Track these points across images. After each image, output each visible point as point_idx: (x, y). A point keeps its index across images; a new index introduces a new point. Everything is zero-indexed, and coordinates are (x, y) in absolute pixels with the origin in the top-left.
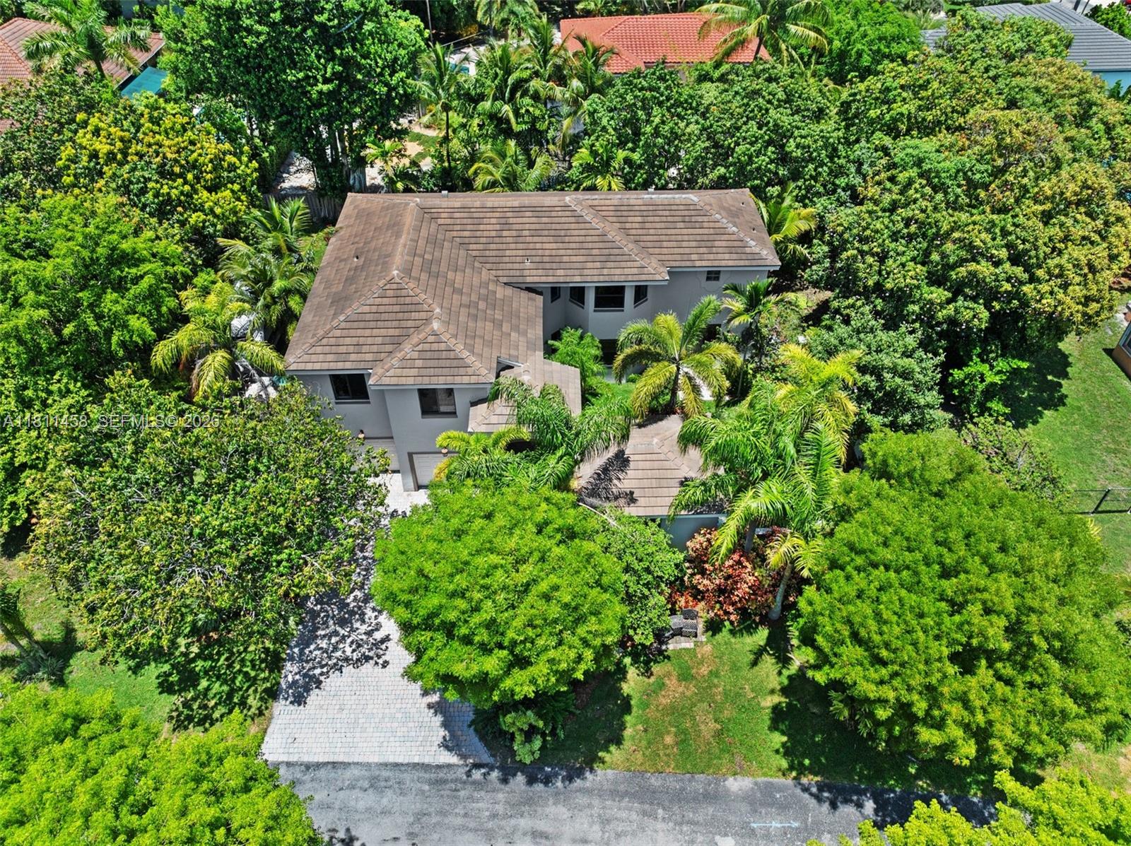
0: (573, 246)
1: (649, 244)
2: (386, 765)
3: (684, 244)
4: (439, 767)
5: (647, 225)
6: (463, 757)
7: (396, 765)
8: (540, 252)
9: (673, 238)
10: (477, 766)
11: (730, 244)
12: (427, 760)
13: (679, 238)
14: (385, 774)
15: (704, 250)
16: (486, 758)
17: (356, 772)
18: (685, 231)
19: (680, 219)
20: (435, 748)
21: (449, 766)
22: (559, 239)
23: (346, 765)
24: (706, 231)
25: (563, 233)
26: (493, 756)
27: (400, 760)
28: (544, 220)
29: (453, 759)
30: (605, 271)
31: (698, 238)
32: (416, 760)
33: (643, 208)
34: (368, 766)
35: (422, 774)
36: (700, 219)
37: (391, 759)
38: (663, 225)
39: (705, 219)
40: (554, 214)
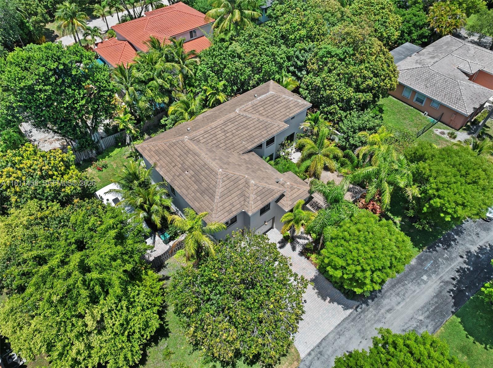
1: (272, 116)
2: (336, 327)
3: (282, 111)
4: (349, 316)
5: (266, 109)
6: (351, 308)
7: (339, 325)
8: (244, 136)
9: (277, 110)
10: (357, 307)
11: (294, 104)
12: (345, 317)
13: (279, 109)
14: (339, 329)
15: (288, 110)
16: (357, 303)
17: (331, 336)
18: (278, 106)
19: (274, 102)
20: (343, 312)
21: (351, 313)
22: (246, 128)
23: (327, 336)
24: (284, 103)
26: (358, 301)
27: (339, 323)
28: (236, 123)
29: (350, 311)
30: (269, 133)
31: (284, 106)
32: (342, 319)
33: (260, 103)
34: (332, 331)
35: (348, 321)
36: (279, 100)
37: (336, 325)
38: (271, 107)
39: (281, 99)
40: (237, 119)
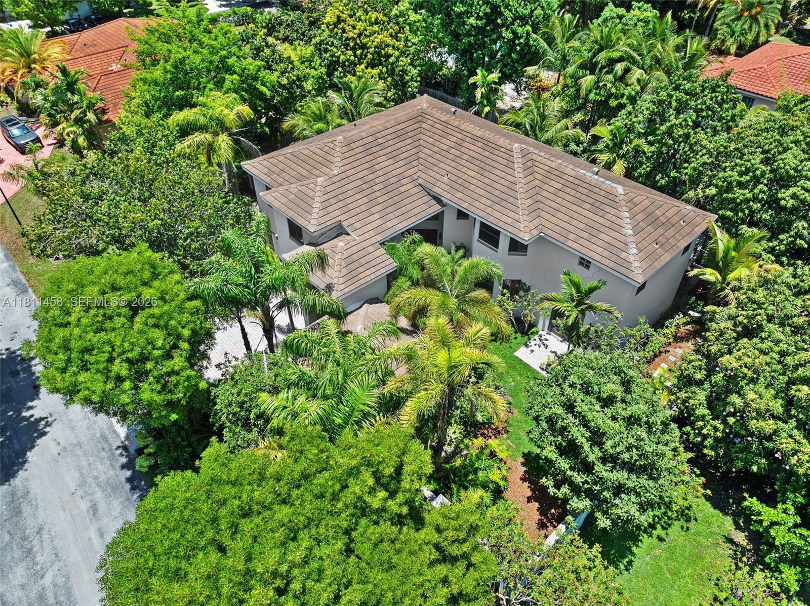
0: (486, 181)
3: (575, 223)
5: (560, 194)
6: (127, 438)
8: (460, 174)
10: (125, 448)
11: (614, 242)
15: (586, 235)
16: (133, 449)
18: (586, 213)
19: (592, 201)
22: (482, 171)
24: (603, 221)
25: (488, 168)
28: (487, 154)
29: (123, 434)
30: (489, 210)
31: (591, 223)
33: (571, 179)
36: (608, 209)
38: (572, 199)
39: (613, 211)
40: (497, 152)
